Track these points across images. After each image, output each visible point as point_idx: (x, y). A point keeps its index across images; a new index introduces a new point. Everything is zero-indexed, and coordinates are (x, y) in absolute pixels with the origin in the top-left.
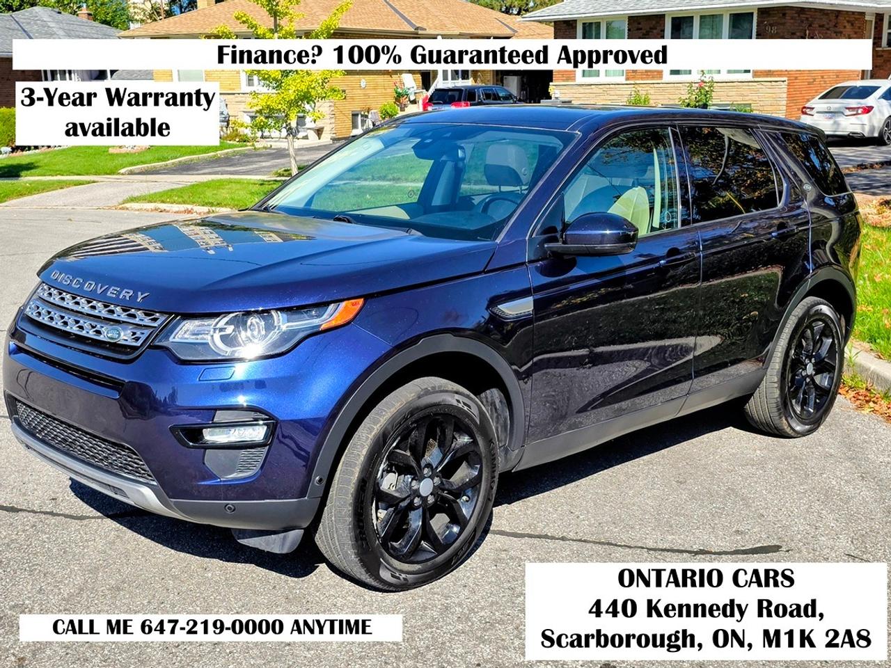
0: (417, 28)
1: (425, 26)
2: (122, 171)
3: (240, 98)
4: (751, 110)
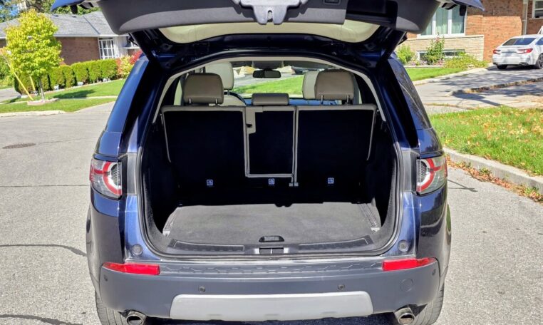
4: (465, 53)
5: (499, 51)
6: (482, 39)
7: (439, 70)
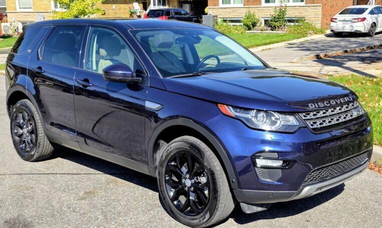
3: (50, 14)
4: (305, 20)
5: (336, 19)
6: (320, 8)
7: (282, 36)
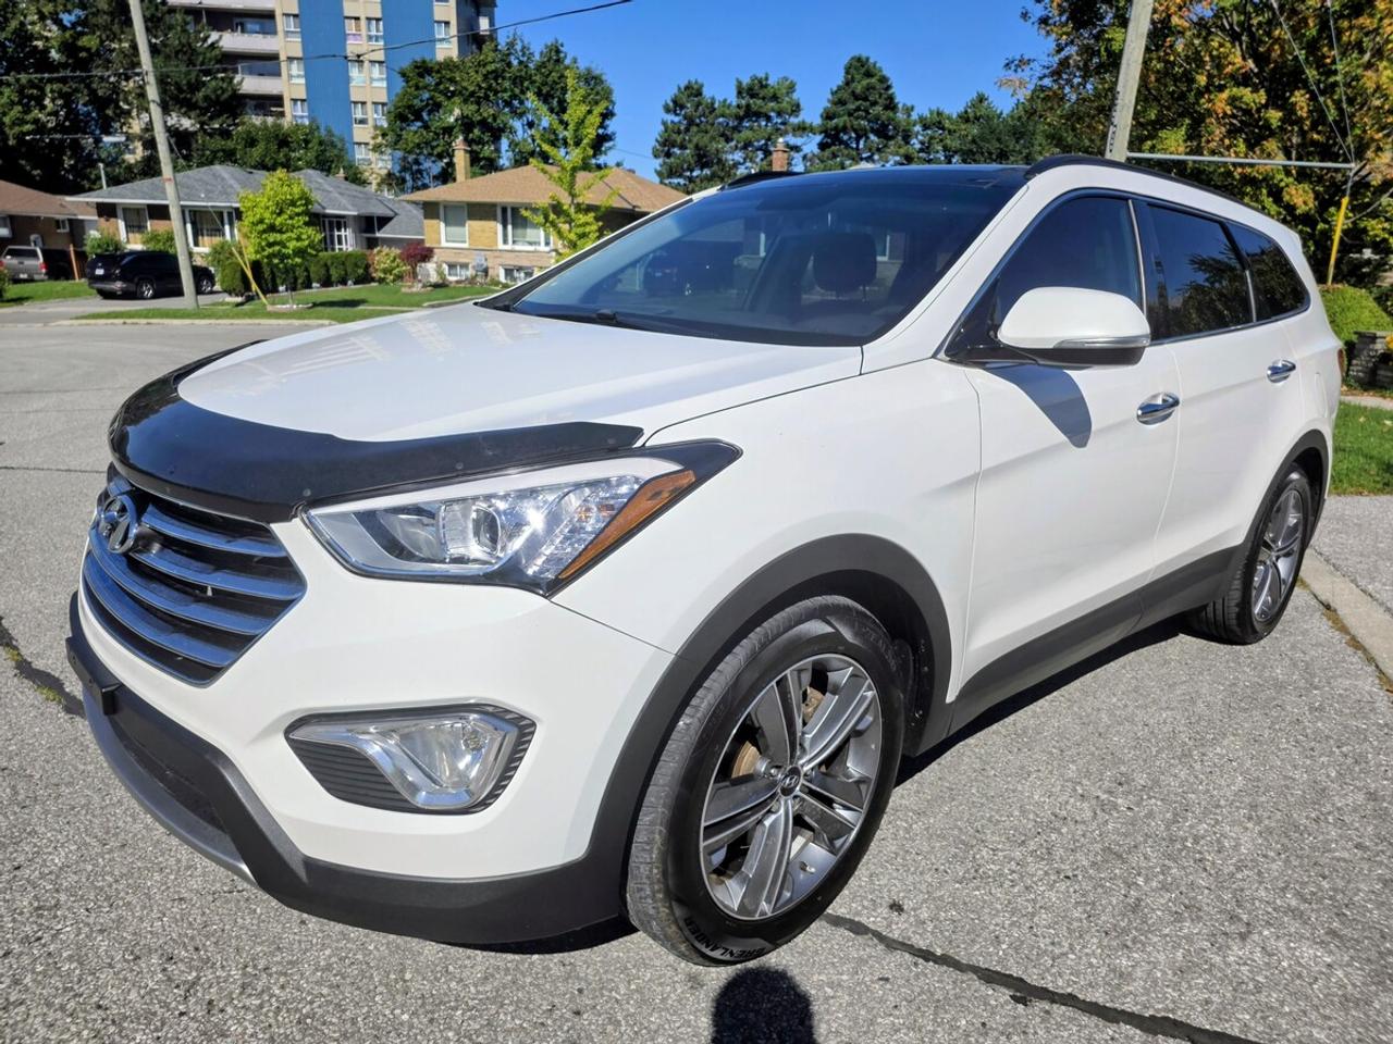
0: (634, 207)
1: (639, 204)
2: (425, 304)
3: (497, 254)
